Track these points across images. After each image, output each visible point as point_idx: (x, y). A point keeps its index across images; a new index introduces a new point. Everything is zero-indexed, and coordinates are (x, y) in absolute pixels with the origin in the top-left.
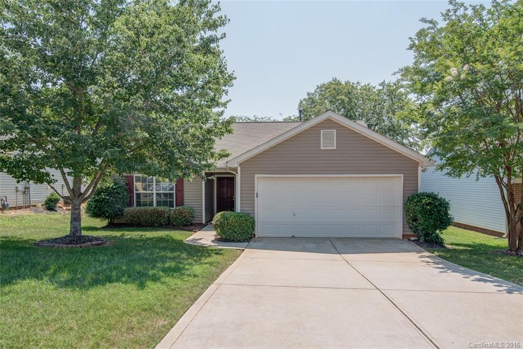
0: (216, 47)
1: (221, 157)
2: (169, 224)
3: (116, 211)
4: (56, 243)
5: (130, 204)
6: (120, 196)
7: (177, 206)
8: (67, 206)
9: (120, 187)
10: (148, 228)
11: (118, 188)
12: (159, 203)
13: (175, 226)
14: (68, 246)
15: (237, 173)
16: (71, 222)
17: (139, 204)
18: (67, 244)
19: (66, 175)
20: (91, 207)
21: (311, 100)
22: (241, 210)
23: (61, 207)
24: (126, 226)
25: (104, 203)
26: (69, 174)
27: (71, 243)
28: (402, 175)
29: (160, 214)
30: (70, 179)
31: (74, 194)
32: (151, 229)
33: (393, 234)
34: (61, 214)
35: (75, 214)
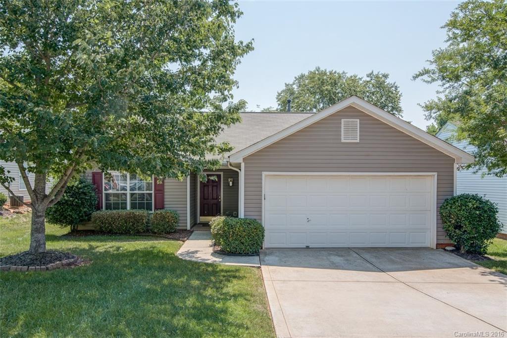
0: (234, 7)
1: (223, 151)
2: (147, 232)
3: (82, 216)
4: (12, 263)
5: (99, 208)
6: (87, 198)
7: (156, 208)
8: (15, 208)
9: (86, 186)
10: (123, 237)
11: (84, 187)
12: (133, 206)
13: (156, 233)
14: (30, 267)
15: (240, 170)
16: (32, 234)
17: (108, 207)
18: (28, 265)
19: (26, 171)
20: (50, 211)
21: (289, 90)
22: (245, 216)
23: (8, 210)
24: (94, 234)
25: (66, 207)
26: (31, 169)
27: (32, 263)
28: (436, 174)
29: (137, 219)
30: (32, 177)
31: (37, 196)
32: (127, 237)
33: (425, 243)
34: (8, 218)
35: (38, 224)
